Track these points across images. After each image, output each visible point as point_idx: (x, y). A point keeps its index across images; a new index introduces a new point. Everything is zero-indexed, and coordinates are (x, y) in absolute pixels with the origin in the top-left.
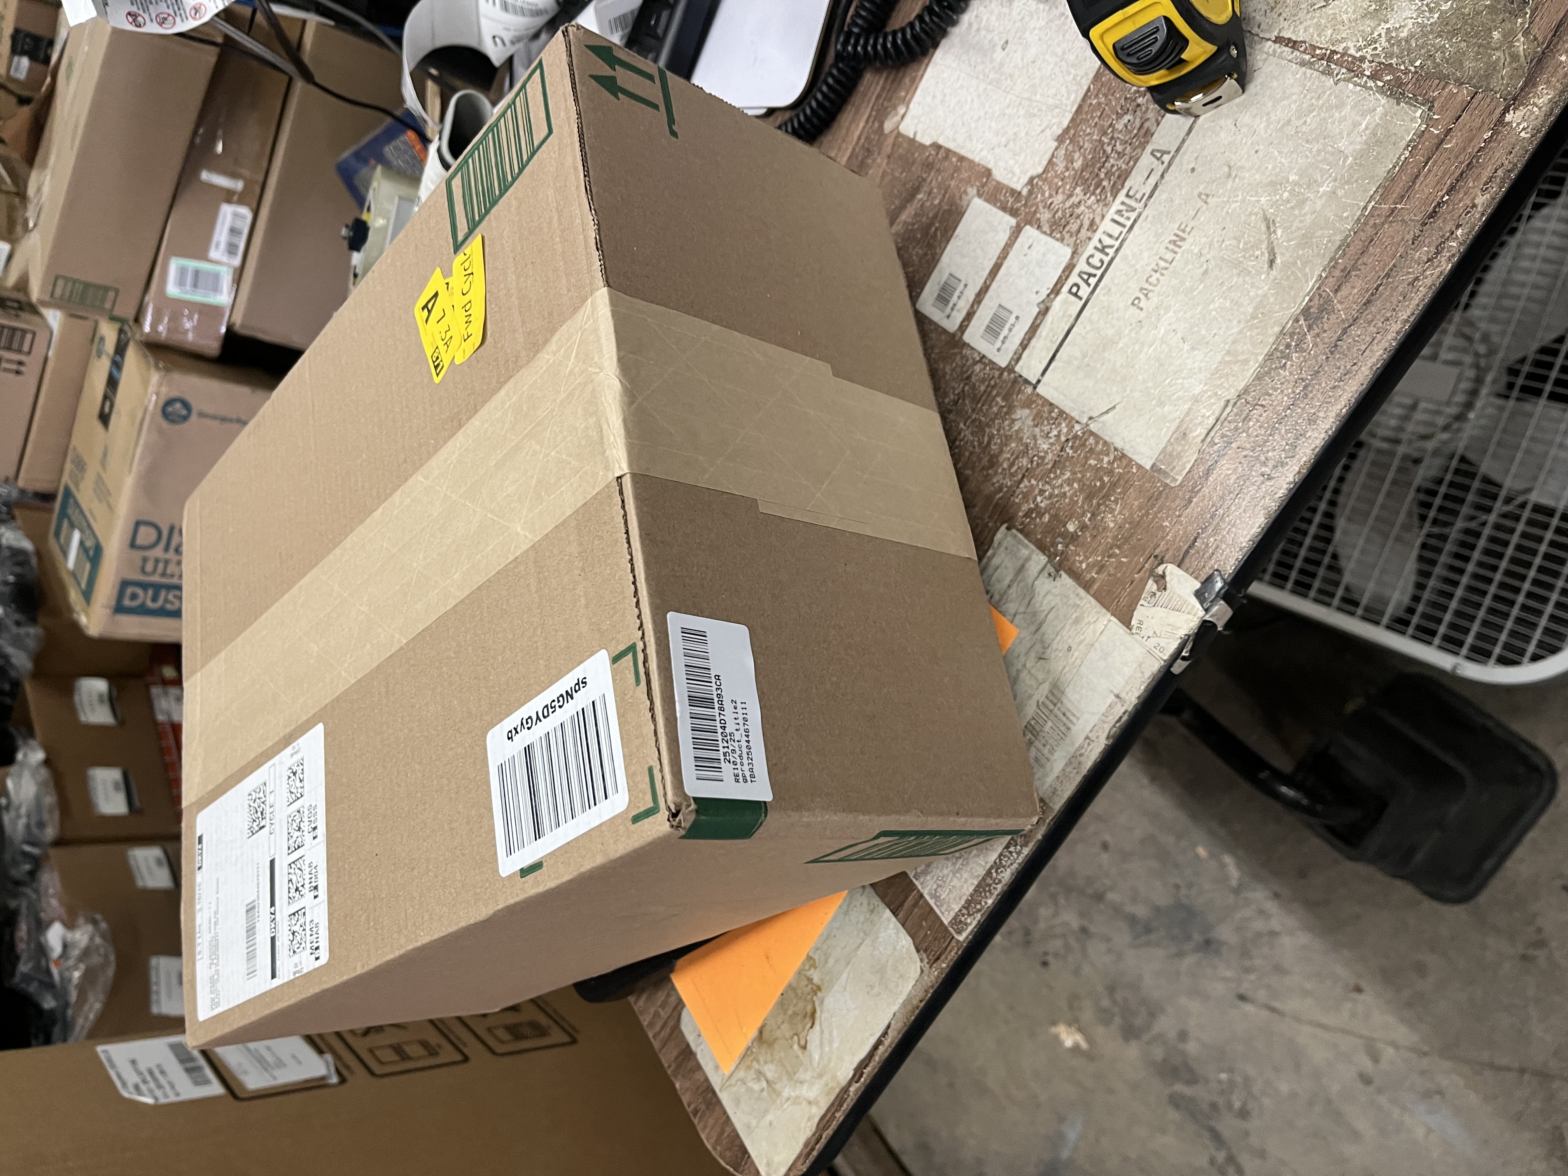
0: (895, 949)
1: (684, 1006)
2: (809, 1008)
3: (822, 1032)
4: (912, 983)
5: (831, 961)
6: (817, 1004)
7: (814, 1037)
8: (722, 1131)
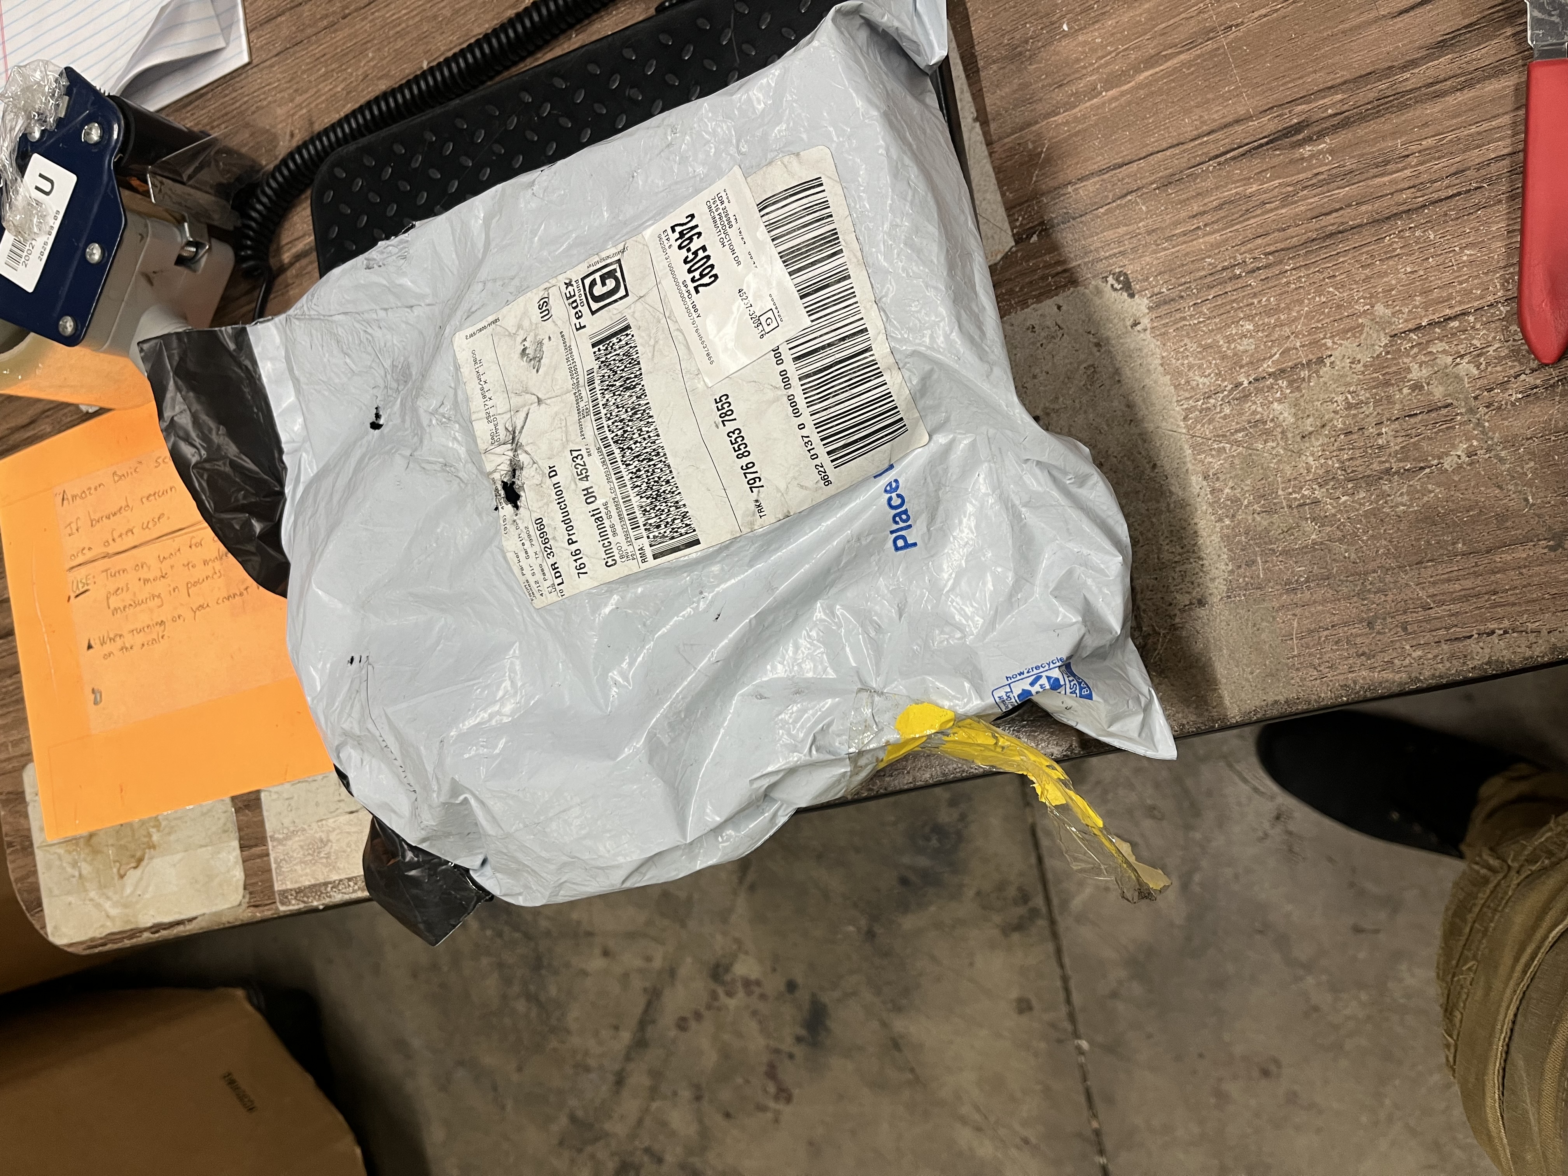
0: (228, 871)
1: (31, 761)
2: (139, 854)
3: (141, 879)
4: (228, 906)
5: (173, 838)
6: (147, 856)
7: (133, 876)
8: (27, 876)
